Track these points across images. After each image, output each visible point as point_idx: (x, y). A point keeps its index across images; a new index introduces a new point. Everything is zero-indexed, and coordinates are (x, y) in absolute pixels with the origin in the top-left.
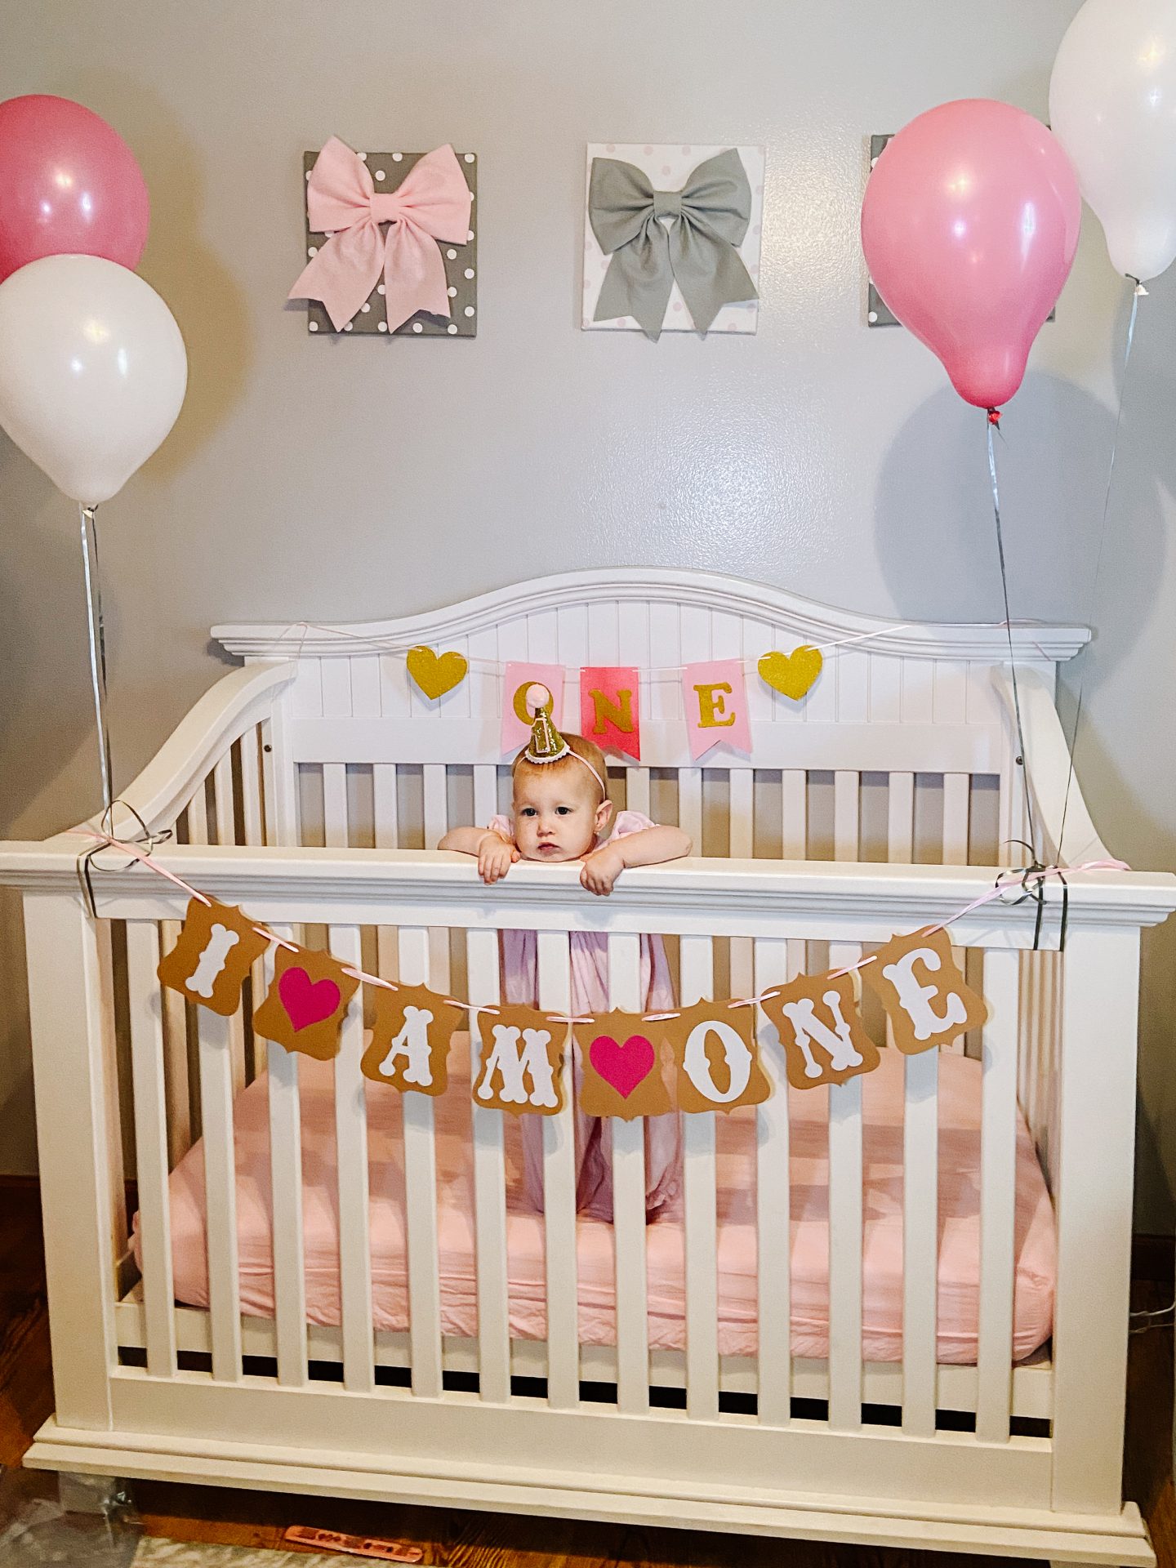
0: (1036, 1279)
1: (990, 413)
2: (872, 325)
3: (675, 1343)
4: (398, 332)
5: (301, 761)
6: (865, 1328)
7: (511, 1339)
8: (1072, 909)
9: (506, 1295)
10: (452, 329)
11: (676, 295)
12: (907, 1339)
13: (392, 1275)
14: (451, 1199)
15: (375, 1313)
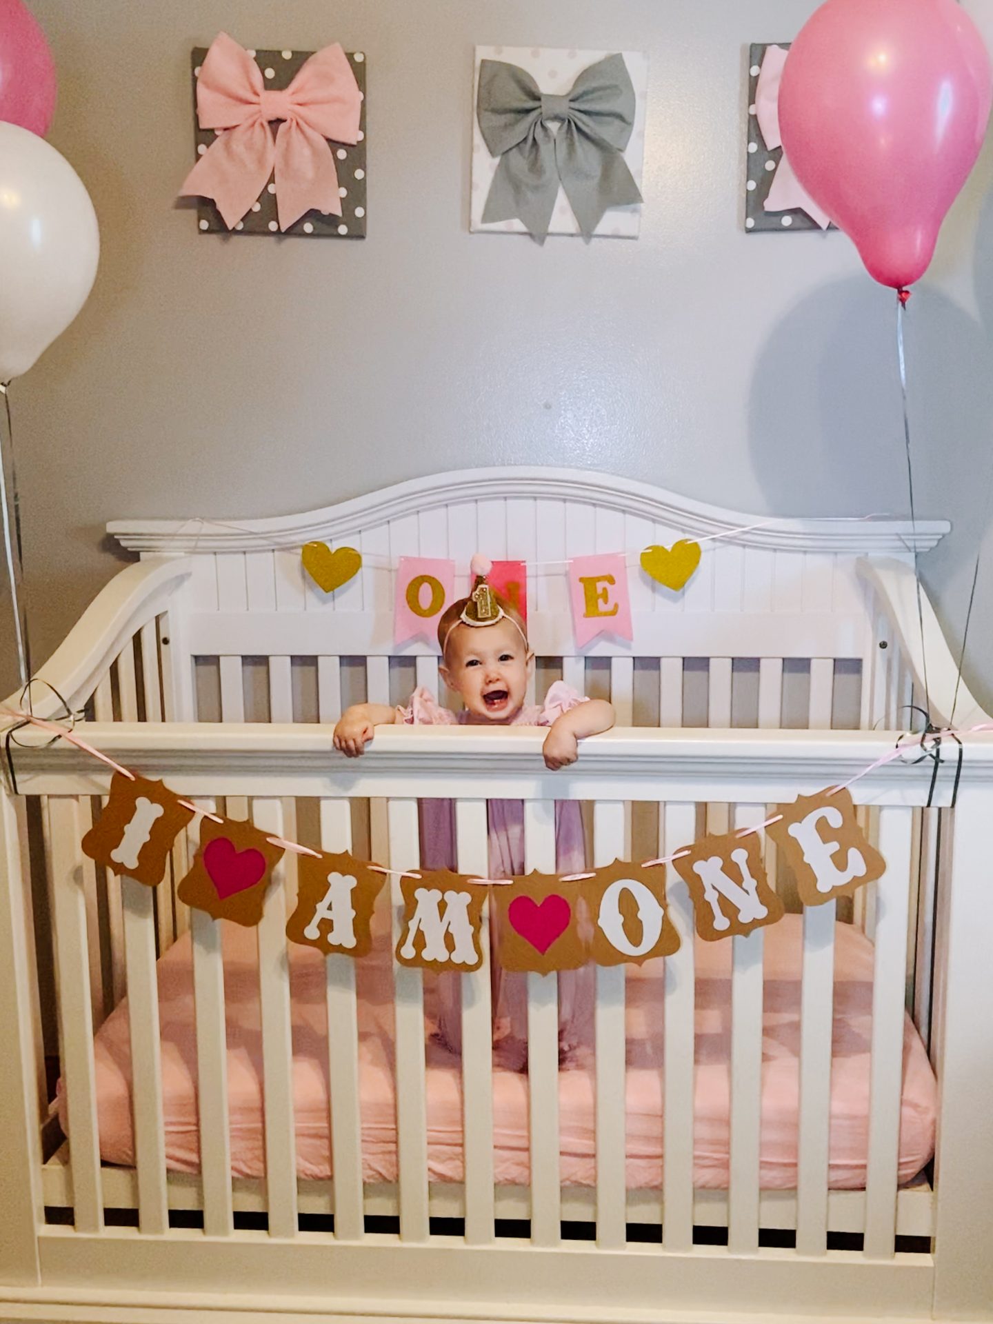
0: (919, 1109)
1: (900, 293)
2: (749, 231)
3: (585, 1180)
4: (289, 232)
6: (763, 1159)
7: (429, 1182)
8: (965, 767)
9: (425, 1142)
10: (343, 229)
11: (561, 200)
13: (314, 1128)
14: (369, 1057)
15: (298, 1164)
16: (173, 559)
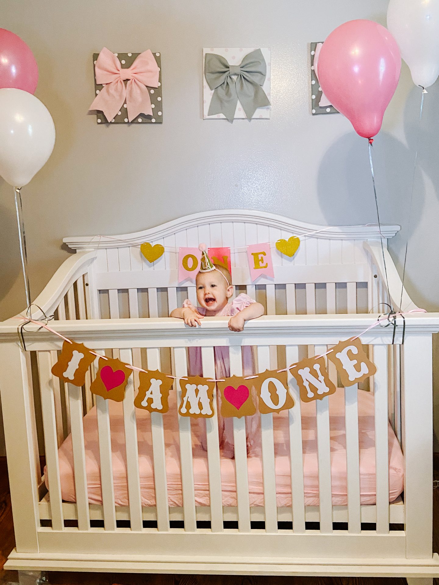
0: (397, 470)
1: (370, 140)
2: (314, 114)
3: (259, 504)
4: (133, 122)
5: (100, 289)
6: (333, 493)
7: (196, 506)
8: (406, 328)
9: (193, 489)
10: (153, 120)
11: (239, 105)
12: (349, 496)
13: (148, 485)
14: (170, 454)
15: (142, 500)
16: (89, 252)
